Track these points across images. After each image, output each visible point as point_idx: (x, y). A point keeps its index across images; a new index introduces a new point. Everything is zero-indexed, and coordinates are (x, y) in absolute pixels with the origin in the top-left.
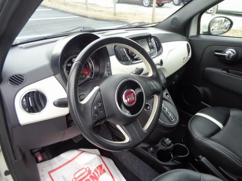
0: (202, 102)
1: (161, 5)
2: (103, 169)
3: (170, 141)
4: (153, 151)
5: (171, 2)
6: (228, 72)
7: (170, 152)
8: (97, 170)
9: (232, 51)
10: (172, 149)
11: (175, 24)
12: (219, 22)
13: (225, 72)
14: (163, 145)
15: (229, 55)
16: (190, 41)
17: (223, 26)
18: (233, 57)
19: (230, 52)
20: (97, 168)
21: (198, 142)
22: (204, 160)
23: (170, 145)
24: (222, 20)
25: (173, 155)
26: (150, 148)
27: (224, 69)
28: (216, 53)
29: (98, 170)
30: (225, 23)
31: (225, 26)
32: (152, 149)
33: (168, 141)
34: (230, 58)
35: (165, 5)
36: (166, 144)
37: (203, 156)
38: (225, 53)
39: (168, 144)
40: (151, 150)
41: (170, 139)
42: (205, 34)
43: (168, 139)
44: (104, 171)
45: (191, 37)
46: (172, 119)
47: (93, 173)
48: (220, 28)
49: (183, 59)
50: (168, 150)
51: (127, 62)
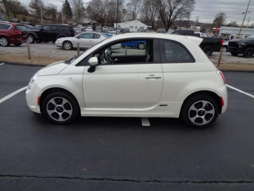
1: (17, 45)
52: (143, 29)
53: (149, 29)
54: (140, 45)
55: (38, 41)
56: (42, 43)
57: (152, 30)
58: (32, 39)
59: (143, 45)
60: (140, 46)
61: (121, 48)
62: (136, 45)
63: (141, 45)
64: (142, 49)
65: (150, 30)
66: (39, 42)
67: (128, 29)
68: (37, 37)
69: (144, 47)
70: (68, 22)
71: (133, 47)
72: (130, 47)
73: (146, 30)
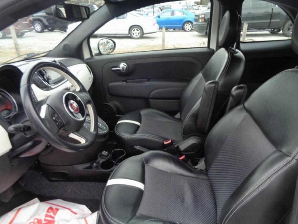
0: (117, 115)
1: (20, 35)
2: (54, 209)
3: (107, 153)
4: (97, 165)
5: (32, 31)
6: (127, 82)
7: (111, 160)
8: (49, 214)
9: (124, 65)
10: (111, 157)
11: (67, 50)
12: (103, 45)
13: (125, 83)
14: (102, 158)
15: (123, 68)
16: (87, 63)
17: (107, 47)
18: (126, 69)
19: (123, 66)
20: (48, 211)
21: (128, 139)
22: (138, 147)
23: (108, 155)
24: (105, 43)
25: (114, 161)
26: (93, 164)
27: (123, 81)
28: (113, 69)
29: (50, 212)
30: (108, 44)
31: (109, 47)
32: (95, 164)
33: (105, 153)
34: (125, 70)
35: (26, 34)
36: (105, 156)
37: (137, 145)
38: (119, 67)
39: (106, 155)
40: (95, 166)
41: (106, 151)
42: (97, 55)
43: (104, 152)
44: (57, 210)
45: (87, 59)
46: (104, 128)
47: (45, 220)
48: (106, 50)
49: (89, 80)
50: (108, 160)
51: (47, 88)
52: (189, 4)
53: (197, 4)
54: (186, 25)
55: (50, 28)
56: (55, 31)
57: (200, 6)
58: (40, 26)
59: (190, 25)
60: (185, 27)
61: (159, 31)
62: (181, 26)
63: (188, 24)
64: (189, 30)
65: (198, 6)
66: (52, 30)
67: (170, 6)
68: (46, 23)
69: (192, 28)
70: (95, 3)
71: (176, 29)
72: (172, 30)
73: (192, 5)
